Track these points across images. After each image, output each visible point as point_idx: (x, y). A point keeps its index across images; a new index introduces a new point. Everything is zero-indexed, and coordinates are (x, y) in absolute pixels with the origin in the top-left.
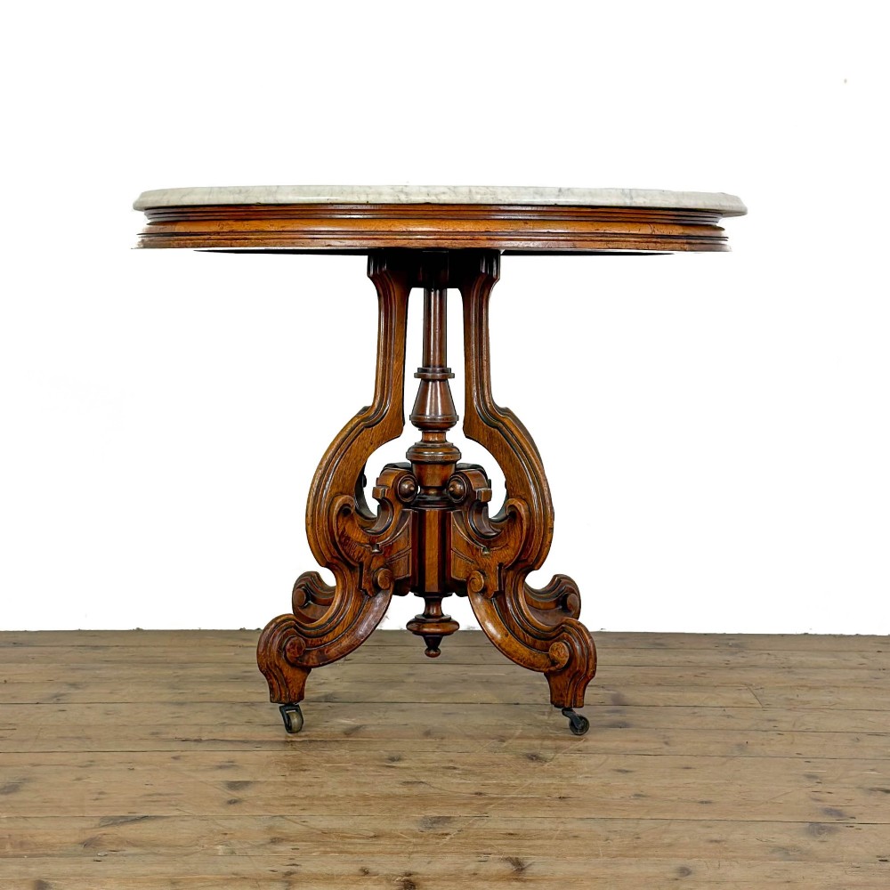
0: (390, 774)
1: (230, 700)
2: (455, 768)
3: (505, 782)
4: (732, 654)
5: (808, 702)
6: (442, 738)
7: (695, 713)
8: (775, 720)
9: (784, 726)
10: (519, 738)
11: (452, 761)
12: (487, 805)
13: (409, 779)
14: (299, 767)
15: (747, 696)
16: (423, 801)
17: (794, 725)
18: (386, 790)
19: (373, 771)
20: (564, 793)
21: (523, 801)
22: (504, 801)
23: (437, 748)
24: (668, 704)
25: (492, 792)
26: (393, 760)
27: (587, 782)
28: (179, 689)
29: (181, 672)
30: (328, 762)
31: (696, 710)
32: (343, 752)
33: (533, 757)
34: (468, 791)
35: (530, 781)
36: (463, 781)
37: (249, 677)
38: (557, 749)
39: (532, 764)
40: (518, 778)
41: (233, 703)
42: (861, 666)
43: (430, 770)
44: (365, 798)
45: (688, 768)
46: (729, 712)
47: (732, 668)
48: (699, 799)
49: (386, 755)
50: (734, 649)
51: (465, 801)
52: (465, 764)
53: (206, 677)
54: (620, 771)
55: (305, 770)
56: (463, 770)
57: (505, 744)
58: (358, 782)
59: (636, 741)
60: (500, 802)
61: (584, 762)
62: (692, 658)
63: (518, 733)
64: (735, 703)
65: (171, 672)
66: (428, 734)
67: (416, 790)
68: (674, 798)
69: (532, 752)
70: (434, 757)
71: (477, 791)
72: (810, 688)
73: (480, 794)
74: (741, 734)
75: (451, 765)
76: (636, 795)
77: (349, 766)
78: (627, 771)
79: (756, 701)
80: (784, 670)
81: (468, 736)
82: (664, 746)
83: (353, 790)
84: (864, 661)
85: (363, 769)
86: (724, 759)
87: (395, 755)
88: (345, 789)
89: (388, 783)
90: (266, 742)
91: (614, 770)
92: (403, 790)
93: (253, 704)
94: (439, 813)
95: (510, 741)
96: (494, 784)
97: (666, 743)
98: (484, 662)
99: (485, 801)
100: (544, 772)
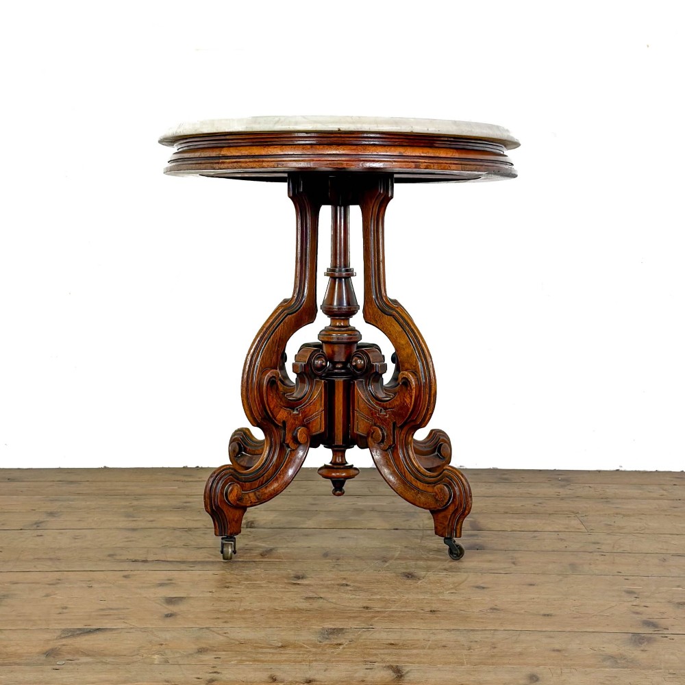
0: (296, 590)
1: (172, 526)
2: (347, 585)
3: (387, 597)
4: (562, 486)
5: (623, 528)
6: (338, 559)
7: (535, 537)
8: (598, 543)
9: (604, 548)
10: (397, 559)
11: (345, 579)
12: (373, 617)
13: (311, 595)
14: (224, 585)
15: (575, 523)
16: (322, 614)
17: (613, 547)
18: (291, 604)
19: (282, 588)
20: (434, 607)
21: (401, 614)
22: (385, 615)
23: (333, 567)
24: (514, 529)
25: (377, 606)
26: (298, 578)
27: (452, 597)
28: (134, 517)
29: (135, 503)
30: (246, 579)
31: (536, 534)
32: (259, 571)
33: (409, 576)
34: (358, 605)
35: (406, 596)
36: (354, 596)
37: (188, 507)
38: (428, 569)
39: (409, 582)
40: (397, 593)
41: (175, 529)
42: (661, 497)
43: (328, 587)
44: (275, 611)
45: (531, 585)
46: (562, 536)
47: (562, 499)
48: (542, 612)
49: (292, 573)
50: (563, 483)
51: (356, 615)
52: (355, 581)
53: (154, 507)
54: (477, 587)
55: (228, 587)
56: (354, 586)
57: (387, 564)
58: (270, 598)
59: (490, 561)
60: (383, 615)
61: (450, 580)
62: (530, 490)
63: (397, 554)
64: (567, 528)
65: (127, 503)
66: (326, 555)
67: (316, 605)
68: (522, 611)
69: (408, 571)
70: (330, 575)
71: (365, 605)
72: (624, 515)
73: (367, 608)
74: (572, 555)
75: (344, 582)
76: (491, 609)
77: (263, 583)
78: (483, 588)
79: (582, 526)
80: (603, 500)
81: (358, 557)
82: (513, 565)
83: (266, 605)
84: (665, 493)
85: (274, 585)
86: (561, 577)
87: (300, 574)
88: (259, 604)
89: (293, 598)
90: (199, 562)
91: (473, 587)
92: (305, 605)
93: (190, 529)
94: (334, 625)
95: (391, 561)
96: (378, 599)
97: (514, 563)
98: (370, 494)
99: (370, 615)
100: (417, 588)
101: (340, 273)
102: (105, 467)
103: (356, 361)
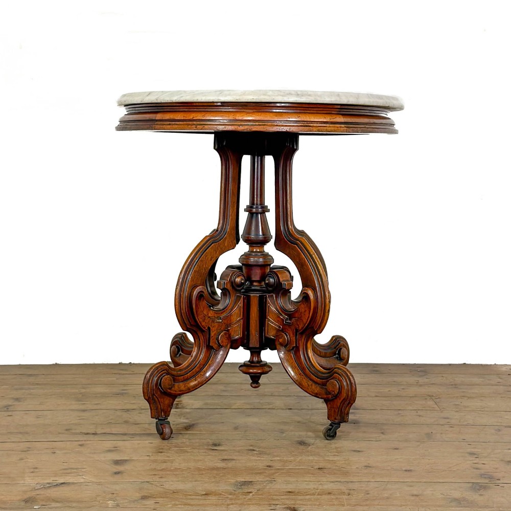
0: (214, 454)
1: (114, 408)
2: (254, 450)
3: (285, 459)
4: (420, 376)
5: (468, 407)
6: (245, 431)
8: (448, 418)
10: (292, 431)
11: (251, 446)
12: (275, 473)
13: (226, 457)
14: (160, 451)
15: (430, 403)
16: (235, 471)
17: (460, 421)
18: (211, 464)
19: (203, 452)
20: (321, 465)
21: (297, 471)
22: (284, 471)
23: (242, 437)
24: (383, 408)
25: (277, 465)
26: (215, 445)
27: (336, 459)
28: (82, 401)
29: (83, 391)
30: (175, 447)
31: (400, 412)
32: (184, 440)
33: (302, 443)
34: (263, 465)
35: (300, 458)
36: (259, 458)
37: (125, 393)
38: (316, 438)
39: (301, 447)
40: (293, 456)
41: (116, 410)
42: (498, 384)
43: (238, 452)
44: (199, 469)
45: (396, 449)
47: (421, 385)
48: (404, 468)
49: (211, 442)
50: (421, 374)
51: (261, 471)
52: (260, 447)
53: (99, 394)
54: (355, 451)
55: (162, 452)
56: (259, 451)
57: (284, 435)
58: (195, 460)
59: (365, 432)
60: (282, 471)
62: (396, 379)
64: (423, 407)
65: (77, 391)
66: (236, 429)
67: (230, 464)
68: (389, 468)
69: (301, 439)
70: (240, 443)
71: (268, 464)
72: (469, 398)
73: (270, 466)
74: (428, 427)
75: (251, 448)
76: (366, 466)
77: (188, 449)
78: (359, 451)
79: (435, 406)
81: (261, 430)
82: (382, 435)
83: (192, 465)
84: (501, 380)
85: (197, 451)
86: (418, 443)
87: (217, 442)
88: (186, 464)
89: (212, 460)
90: (137, 434)
91: (352, 450)
92: (221, 465)
93: (128, 410)
94: (245, 479)
95: (288, 432)
96: (278, 460)
97: (382, 433)
99: (273, 471)
100: (308, 452)
101: (257, 209)
102: (56, 364)
103: (268, 280)
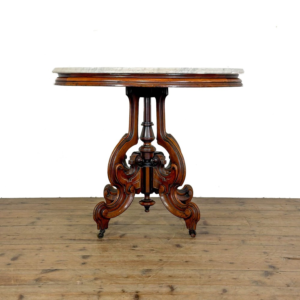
0: (133, 252)
2: (153, 250)
3: (169, 255)
5: (264, 224)
6: (150, 239)
8: (254, 231)
9: (256, 233)
10: (174, 238)
11: (153, 247)
12: (163, 264)
13: (139, 254)
14: (105, 250)
15: (245, 222)
16: (143, 263)
17: (260, 233)
18: (131, 259)
19: (128, 251)
20: (187, 260)
21: (174, 263)
23: (148, 242)
24: (221, 225)
25: (165, 259)
26: (134, 247)
27: (195, 255)
28: (70, 220)
29: (71, 213)
30: (114, 248)
31: (229, 227)
32: (119, 244)
33: (178, 246)
34: (157, 259)
35: (177, 255)
36: (156, 255)
38: (185, 243)
39: (178, 248)
40: (173, 254)
41: (86, 225)
42: (281, 210)
43: (146, 251)
44: (125, 262)
45: (226, 250)
46: (240, 227)
47: (241, 211)
48: (230, 262)
49: (132, 245)
50: (241, 204)
51: (156, 263)
52: (157, 248)
54: (205, 251)
55: (107, 251)
56: (156, 251)
57: (169, 241)
58: (123, 256)
59: (210, 239)
60: (167, 263)
61: (194, 248)
62: (228, 207)
63: (174, 236)
64: (241, 224)
65: (68, 213)
66: (145, 237)
67: (141, 259)
68: (222, 262)
69: (178, 244)
70: (147, 246)
72: (265, 218)
73: (161, 260)
74: (243, 236)
75: (152, 249)
76: (210, 260)
77: (121, 249)
78: (207, 251)
79: (248, 223)
80: (257, 211)
81: (158, 238)
83: (122, 259)
84: (282, 208)
85: (125, 250)
86: (238, 246)
87: (135, 245)
88: (119, 259)
89: (132, 256)
90: (96, 240)
91: (203, 251)
92: (137, 259)
94: (147, 268)
95: (171, 239)
96: (165, 256)
97: (220, 240)
98: (164, 209)
100: (181, 251)
